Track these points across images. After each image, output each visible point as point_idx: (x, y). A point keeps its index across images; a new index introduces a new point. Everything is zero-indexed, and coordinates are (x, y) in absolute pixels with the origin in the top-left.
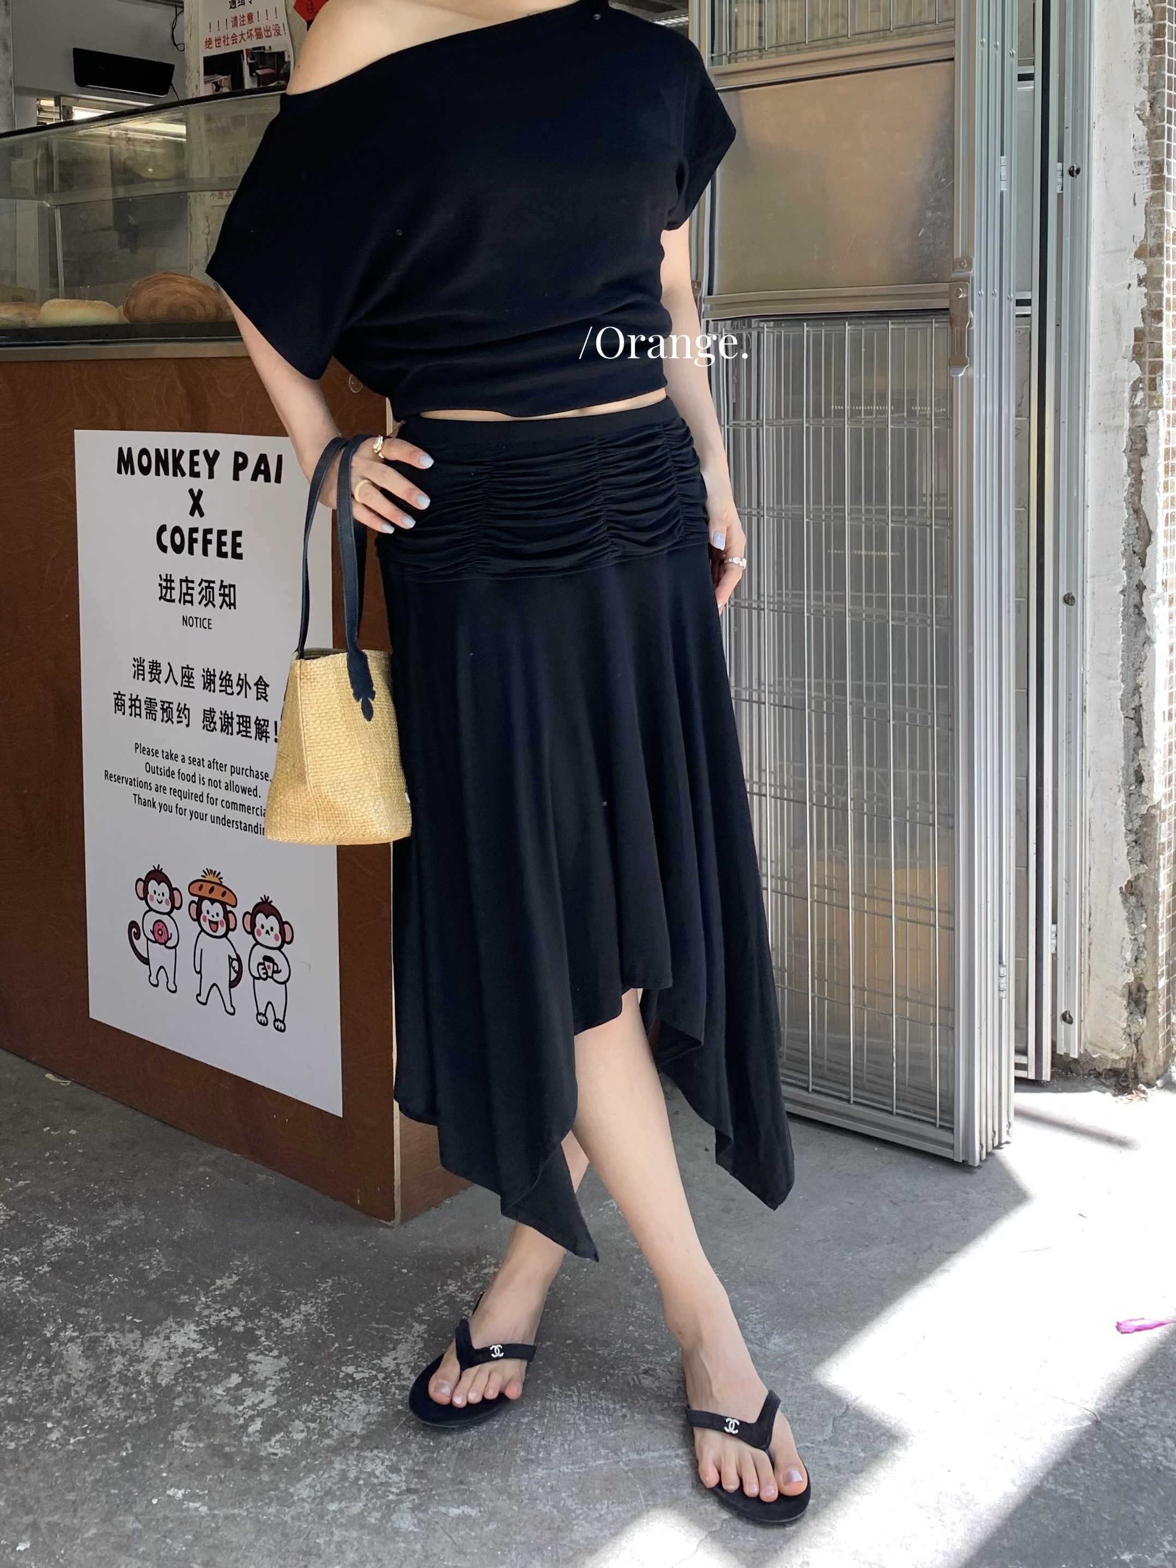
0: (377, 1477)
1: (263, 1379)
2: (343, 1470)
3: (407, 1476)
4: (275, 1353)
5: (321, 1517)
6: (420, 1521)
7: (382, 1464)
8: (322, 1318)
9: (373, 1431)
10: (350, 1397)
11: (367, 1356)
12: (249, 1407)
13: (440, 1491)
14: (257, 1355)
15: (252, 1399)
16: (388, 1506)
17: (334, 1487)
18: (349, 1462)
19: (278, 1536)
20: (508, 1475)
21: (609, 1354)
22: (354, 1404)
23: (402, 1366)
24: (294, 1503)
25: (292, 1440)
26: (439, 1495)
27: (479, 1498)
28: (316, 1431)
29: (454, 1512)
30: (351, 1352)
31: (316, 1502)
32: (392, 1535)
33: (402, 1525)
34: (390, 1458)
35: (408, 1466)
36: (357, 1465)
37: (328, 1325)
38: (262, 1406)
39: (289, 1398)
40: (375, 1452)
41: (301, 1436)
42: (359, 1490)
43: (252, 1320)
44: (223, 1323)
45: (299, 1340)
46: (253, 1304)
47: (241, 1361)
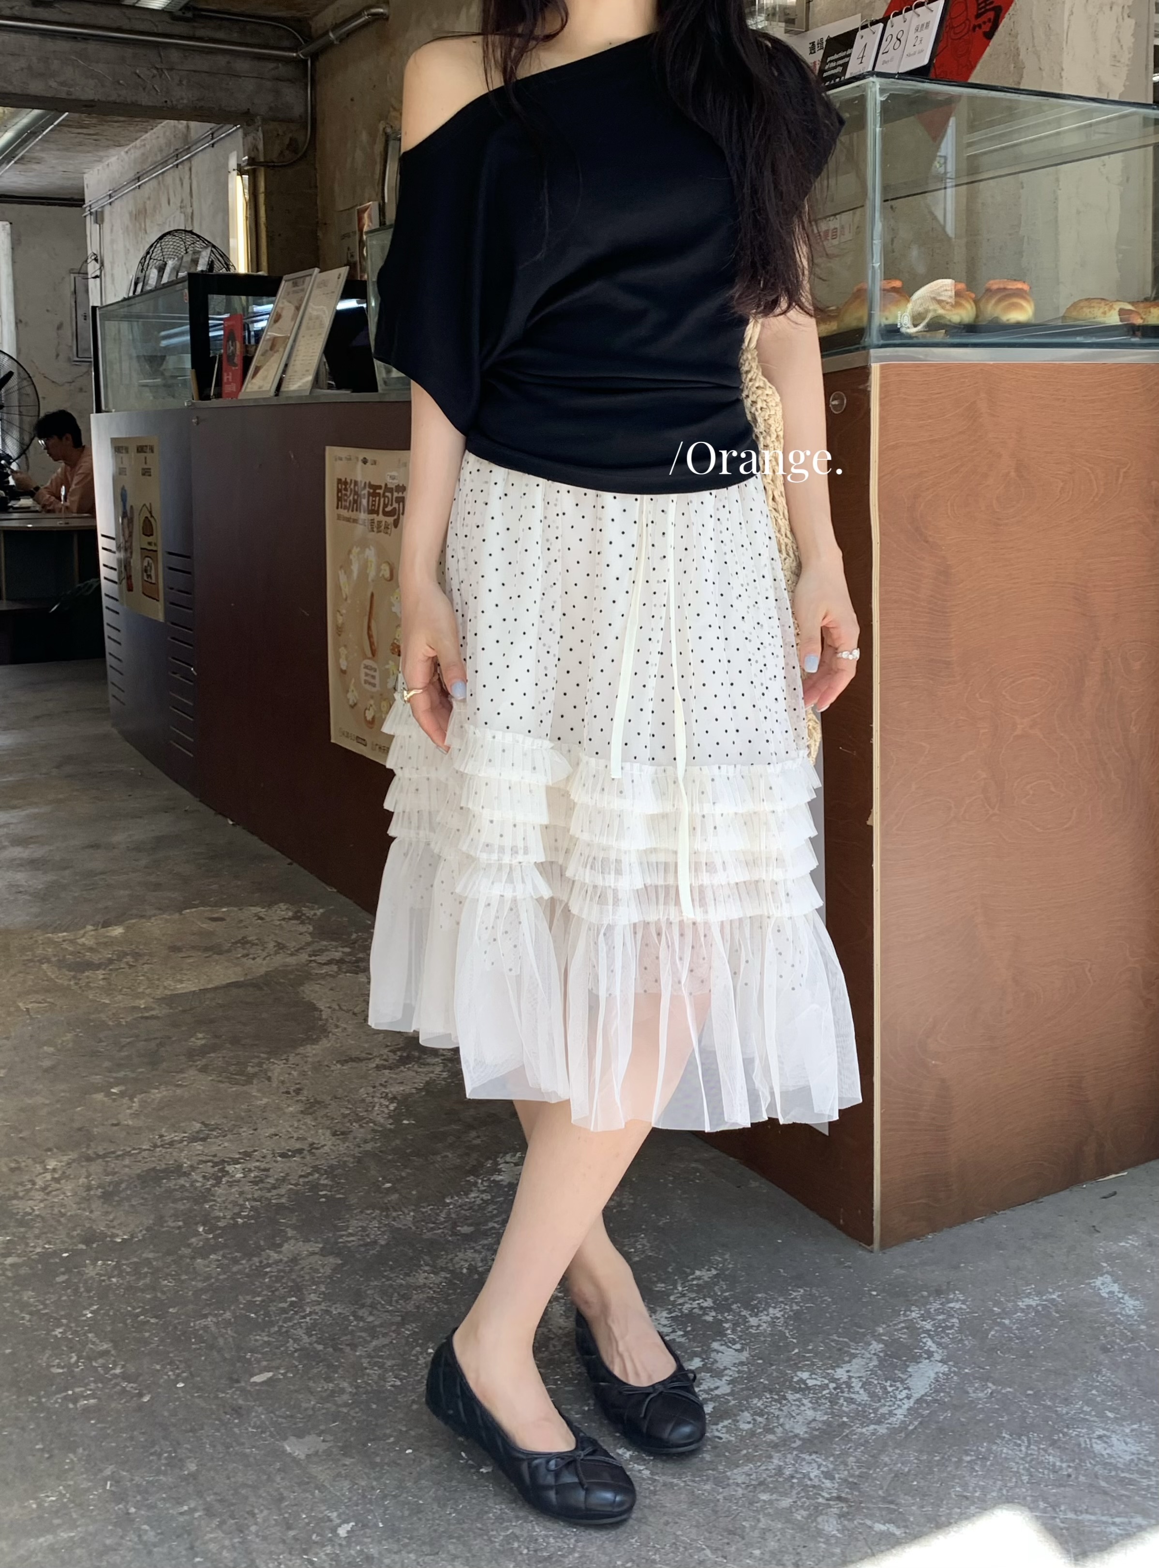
0: (811, 1480)
1: (722, 1367)
2: (780, 1466)
3: (840, 1485)
4: (738, 1346)
5: (751, 1504)
6: (845, 1528)
7: (819, 1468)
8: (788, 1324)
9: (816, 1437)
10: (799, 1400)
11: (823, 1365)
13: (870, 1505)
14: (722, 1345)
15: (709, 1384)
16: (816, 1508)
17: (769, 1480)
18: (787, 1460)
19: (708, 1511)
20: (939, 1506)
21: (1067, 1413)
22: (802, 1408)
23: (853, 1380)
24: (728, 1485)
25: (738, 1429)
26: (868, 1508)
27: (906, 1520)
28: (762, 1425)
29: (880, 1527)
30: (808, 1359)
31: (749, 1489)
32: (815, 1534)
33: (826, 1527)
34: (828, 1465)
35: (842, 1476)
36: (794, 1465)
37: (792, 1330)
38: (717, 1392)
39: (742, 1390)
40: (814, 1456)
41: (746, 1427)
42: (792, 1487)
43: (722, 1313)
44: (696, 1311)
45: (762, 1339)
46: (726, 1299)
47: (705, 1348)
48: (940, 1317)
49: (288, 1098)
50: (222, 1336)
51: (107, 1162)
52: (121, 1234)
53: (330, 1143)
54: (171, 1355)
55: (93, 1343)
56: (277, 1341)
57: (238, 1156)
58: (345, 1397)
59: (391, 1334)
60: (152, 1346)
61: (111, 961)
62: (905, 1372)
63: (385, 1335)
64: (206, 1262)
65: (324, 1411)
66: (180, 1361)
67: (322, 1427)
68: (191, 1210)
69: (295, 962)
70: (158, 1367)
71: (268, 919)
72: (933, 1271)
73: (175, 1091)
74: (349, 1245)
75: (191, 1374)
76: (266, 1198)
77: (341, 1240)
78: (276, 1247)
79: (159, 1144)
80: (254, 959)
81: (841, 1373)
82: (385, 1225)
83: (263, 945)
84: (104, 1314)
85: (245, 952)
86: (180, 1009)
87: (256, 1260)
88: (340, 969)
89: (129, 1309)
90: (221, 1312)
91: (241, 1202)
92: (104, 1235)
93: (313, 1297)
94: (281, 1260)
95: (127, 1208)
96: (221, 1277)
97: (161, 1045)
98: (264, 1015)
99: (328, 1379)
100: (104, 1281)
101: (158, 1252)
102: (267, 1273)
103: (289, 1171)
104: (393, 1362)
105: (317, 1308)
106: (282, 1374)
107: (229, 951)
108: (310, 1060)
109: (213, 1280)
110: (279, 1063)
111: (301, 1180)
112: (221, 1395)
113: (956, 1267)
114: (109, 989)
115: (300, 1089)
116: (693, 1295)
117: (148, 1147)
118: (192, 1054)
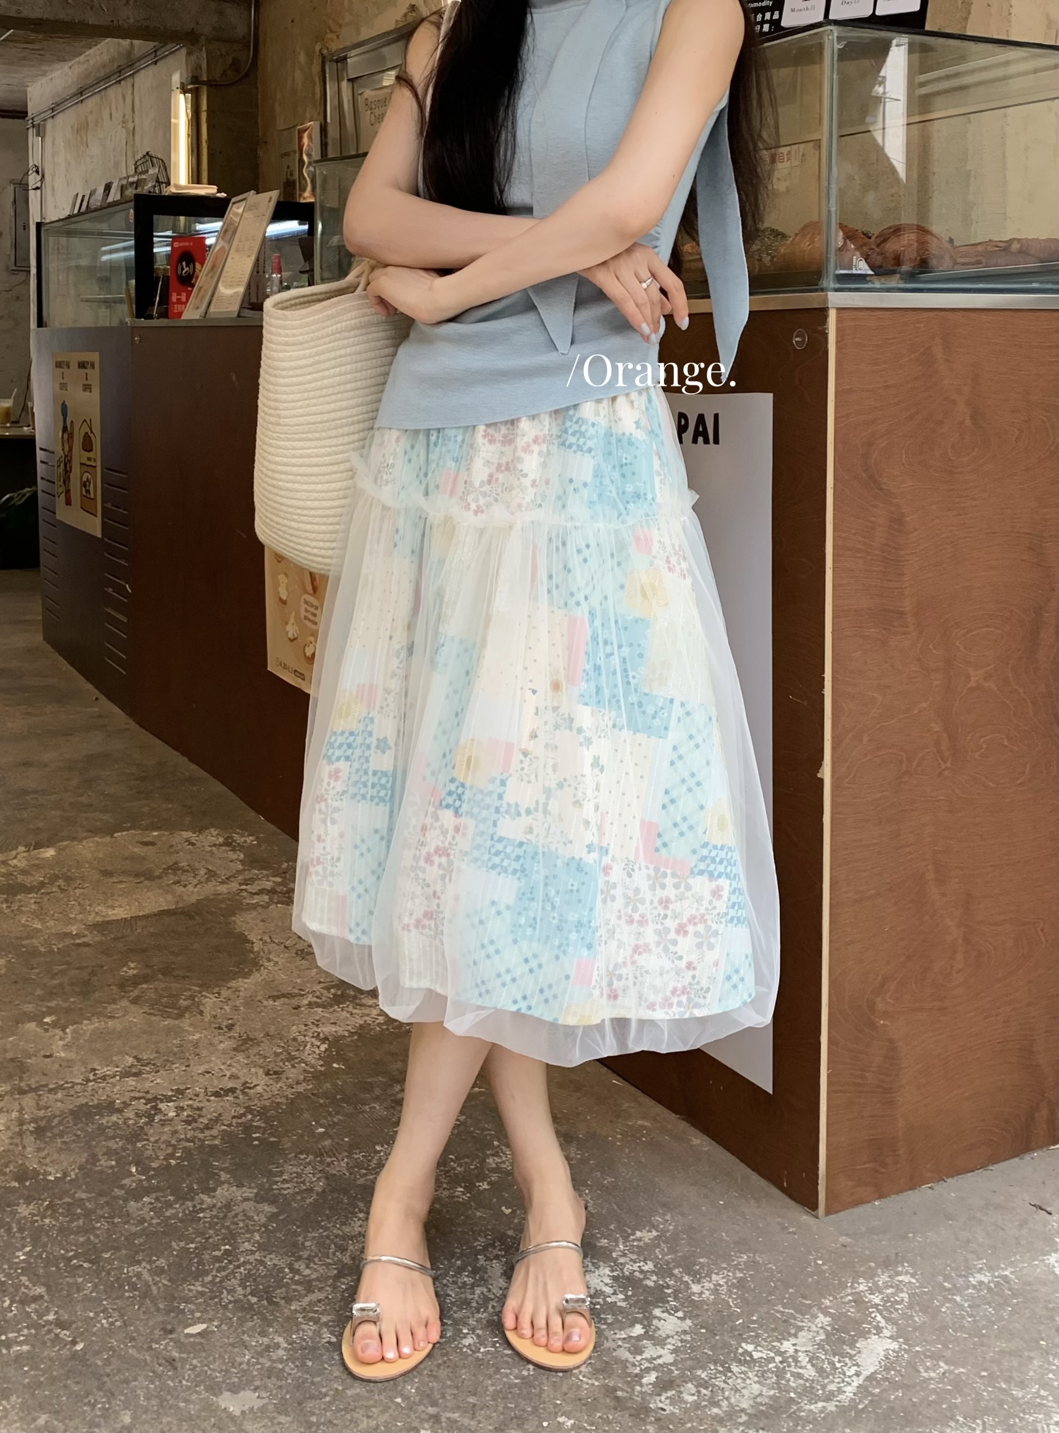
1: (664, 1336)
4: (681, 1314)
8: (731, 1292)
9: (762, 1412)
10: (744, 1373)
11: (768, 1337)
12: (646, 1359)
14: (663, 1312)
15: (651, 1353)
22: (748, 1381)
23: (800, 1354)
25: (682, 1401)
28: (707, 1398)
37: (736, 1299)
38: (659, 1361)
39: (686, 1360)
41: (690, 1399)
43: (663, 1278)
44: (637, 1274)
45: (705, 1307)
46: (668, 1263)
47: (647, 1314)
48: (889, 1291)
49: (219, 1034)
50: (155, 1284)
51: (40, 1095)
52: (53, 1172)
53: (263, 1083)
54: (105, 1303)
55: (27, 1287)
56: (211, 1291)
57: (170, 1094)
58: (281, 1352)
59: (328, 1288)
60: (85, 1292)
61: (42, 884)
62: (852, 1345)
63: (321, 1289)
64: (140, 1205)
65: (259, 1366)
66: (114, 1309)
67: (258, 1383)
68: (124, 1149)
69: (226, 891)
70: (91, 1315)
71: (198, 845)
72: (880, 1241)
73: (106, 1023)
74: (285, 1192)
75: (124, 1322)
76: (199, 1139)
77: (275, 1187)
78: (210, 1191)
79: (92, 1077)
80: (185, 886)
81: (787, 1346)
82: (320, 1171)
83: (194, 871)
84: (37, 1256)
85: (177, 878)
86: (112, 936)
87: (189, 1204)
88: (271, 899)
89: (62, 1252)
90: (154, 1258)
91: (173, 1142)
92: (36, 1172)
93: (247, 1246)
94: (214, 1206)
95: (59, 1145)
96: (154, 1221)
97: (93, 973)
98: (196, 946)
99: (263, 1334)
100: (37, 1221)
101: (90, 1193)
102: (200, 1218)
103: (221, 1111)
104: (329, 1318)
105: (251, 1258)
106: (216, 1327)
107: (160, 877)
108: (241, 994)
109: (146, 1224)
110: (211, 996)
111: (234, 1121)
112: (155, 1346)
113: (904, 1237)
114: (39, 914)
115: (232, 1025)
116: (634, 1257)
117: (80, 1081)
118: (124, 985)
